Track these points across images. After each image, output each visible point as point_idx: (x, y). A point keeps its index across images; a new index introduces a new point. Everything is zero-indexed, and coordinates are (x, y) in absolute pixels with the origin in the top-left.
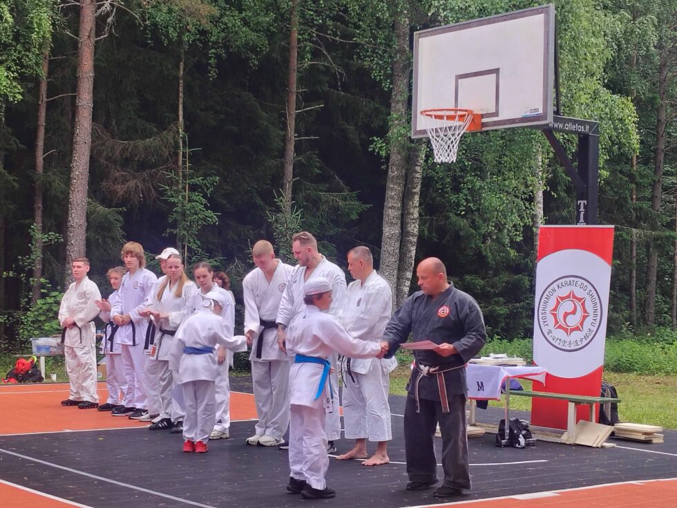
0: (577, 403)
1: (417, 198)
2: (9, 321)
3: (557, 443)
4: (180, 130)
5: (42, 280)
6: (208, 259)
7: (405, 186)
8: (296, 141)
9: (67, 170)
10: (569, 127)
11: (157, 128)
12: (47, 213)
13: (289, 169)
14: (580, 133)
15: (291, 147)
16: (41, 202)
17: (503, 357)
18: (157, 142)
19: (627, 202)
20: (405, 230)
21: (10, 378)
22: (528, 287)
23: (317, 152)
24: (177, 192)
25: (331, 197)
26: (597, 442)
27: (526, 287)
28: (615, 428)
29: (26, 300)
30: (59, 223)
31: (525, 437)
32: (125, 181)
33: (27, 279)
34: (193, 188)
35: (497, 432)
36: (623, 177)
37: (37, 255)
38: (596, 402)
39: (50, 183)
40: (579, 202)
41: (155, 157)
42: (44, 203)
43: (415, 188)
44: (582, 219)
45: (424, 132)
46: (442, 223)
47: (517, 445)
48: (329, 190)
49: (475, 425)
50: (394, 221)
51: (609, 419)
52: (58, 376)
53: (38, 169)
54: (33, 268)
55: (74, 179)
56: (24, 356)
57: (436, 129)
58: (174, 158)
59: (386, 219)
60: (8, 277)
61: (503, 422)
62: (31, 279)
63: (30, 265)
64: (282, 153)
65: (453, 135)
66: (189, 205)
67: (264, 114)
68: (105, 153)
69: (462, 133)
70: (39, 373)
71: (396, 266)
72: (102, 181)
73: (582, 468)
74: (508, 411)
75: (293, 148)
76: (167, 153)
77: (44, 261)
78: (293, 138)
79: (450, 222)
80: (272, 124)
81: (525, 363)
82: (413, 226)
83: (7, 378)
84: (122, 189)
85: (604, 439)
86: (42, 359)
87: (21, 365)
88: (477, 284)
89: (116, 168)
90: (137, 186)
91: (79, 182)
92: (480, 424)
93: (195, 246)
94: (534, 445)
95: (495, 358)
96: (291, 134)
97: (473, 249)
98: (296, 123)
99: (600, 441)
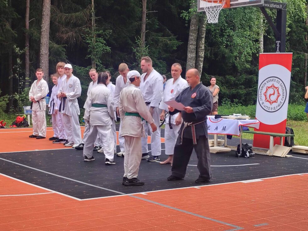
0: (274, 136)
1: (203, 40)
3: (264, 155)
4: (93, 8)
6: (105, 69)
7: (198, 34)
8: (147, 13)
9: (39, 28)
10: (272, 6)
11: (82, 7)
12: (31, 48)
13: (144, 26)
14: (277, 9)
15: (145, 16)
17: (240, 115)
18: (82, 14)
19: (303, 41)
20: (198, 55)
21: (13, 125)
22: (256, 81)
23: (156, 18)
25: (166, 40)
26: (283, 155)
27: (255, 81)
28: (292, 148)
30: (37, 53)
31: (249, 152)
32: (67, 32)
34: (99, 36)
35: (236, 150)
36: (301, 29)
38: (283, 136)
39: (32, 34)
40: (277, 42)
41: (81, 21)
42: (29, 44)
43: (203, 35)
44: (278, 50)
45: (203, 9)
46: (216, 51)
47: (246, 156)
48: (163, 36)
49: (227, 147)
50: (193, 51)
51: (290, 144)
53: (27, 27)
55: (43, 32)
56: (20, 115)
57: (208, 7)
58: (90, 21)
59: (189, 49)
61: (239, 146)
64: (141, 19)
65: (216, 10)
66: (96, 44)
68: (57, 20)
69: (221, 9)
70: (27, 123)
72: (56, 33)
73: (276, 167)
74: (241, 139)
76: (87, 19)
78: (145, 12)
79: (220, 50)
80: (136, 5)
81: (250, 118)
82: (202, 53)
83: (12, 125)
84: (66, 36)
85: (287, 153)
86: (29, 116)
87: (18, 119)
88: (232, 80)
89: (63, 27)
90: (73, 35)
91: (45, 33)
92: (229, 146)
93: (99, 63)
94: (253, 156)
95: (236, 116)
96: (145, 10)
97: (231, 63)
98: (147, 4)
99: (285, 154)
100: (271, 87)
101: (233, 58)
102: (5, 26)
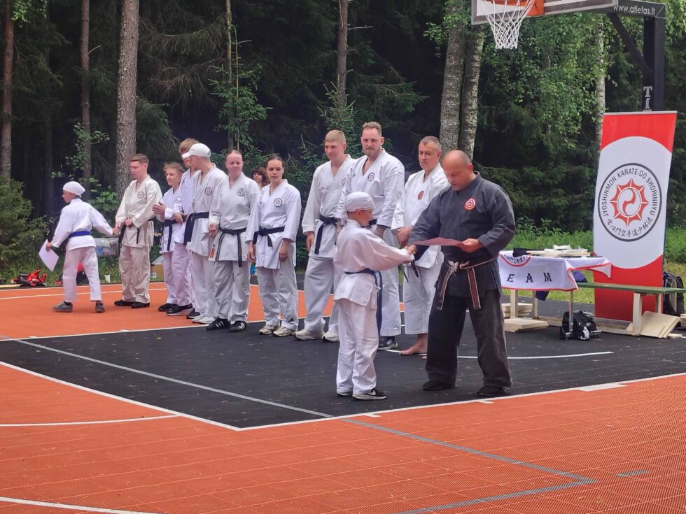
0: (643, 294)
1: (475, 88)
3: (622, 334)
4: (229, 22)
5: (92, 180)
6: (261, 155)
7: (463, 76)
8: (349, 31)
9: (115, 67)
10: (634, 10)
11: (204, 20)
12: (94, 111)
13: (343, 61)
14: (645, 17)
15: (344, 39)
16: (88, 100)
17: (567, 249)
18: (204, 34)
20: (464, 122)
22: (589, 178)
23: (370, 42)
24: (227, 86)
25: (387, 89)
26: (662, 334)
27: (586, 178)
28: (681, 319)
30: (107, 119)
31: (589, 329)
32: (173, 75)
34: (243, 82)
35: (561, 325)
37: (84, 155)
38: (660, 292)
39: (96, 79)
40: (645, 88)
41: (203, 50)
42: (91, 102)
43: (473, 78)
44: (647, 106)
45: (484, 18)
46: (502, 112)
47: (581, 338)
48: (384, 82)
49: (537, 318)
50: (453, 112)
51: (675, 310)
52: (112, 278)
53: (84, 66)
54: (82, 168)
55: (122, 75)
57: (496, 15)
58: (223, 51)
59: (444, 110)
60: (57, 178)
61: (567, 314)
62: (80, 179)
63: (78, 165)
64: (335, 45)
65: (514, 21)
66: (241, 100)
67: (315, 4)
68: (151, 47)
69: (523, 18)
72: (150, 77)
73: (648, 359)
74: (572, 303)
75: (346, 39)
76: (215, 46)
77: (94, 161)
78: (346, 28)
79: (510, 112)
80: (324, 15)
81: (588, 254)
82: (471, 117)
84: (170, 84)
85: (670, 330)
88: (537, 176)
89: (163, 63)
90: (185, 81)
91: (127, 78)
92: (543, 317)
93: (248, 142)
94: (598, 337)
95: (559, 250)
96: (344, 23)
97: (535, 139)
98: (349, 12)
99: (666, 332)
100: (628, 185)
101: (539, 127)
102: (36, 64)
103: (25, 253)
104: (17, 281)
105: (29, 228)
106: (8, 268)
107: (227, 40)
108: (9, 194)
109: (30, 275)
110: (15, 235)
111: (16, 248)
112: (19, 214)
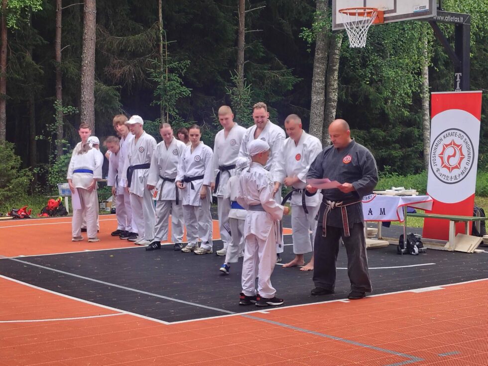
0: (456, 221)
1: (336, 73)
2: (41, 171)
3: (441, 250)
4: (161, 28)
5: (63, 141)
6: (184, 123)
7: (328, 64)
8: (246, 33)
9: (79, 60)
10: (448, 19)
11: (143, 26)
12: (65, 91)
13: (242, 55)
14: (456, 23)
15: (242, 39)
16: (60, 84)
17: (402, 190)
18: (144, 36)
20: (328, 97)
21: (44, 213)
22: (418, 136)
23: (261, 41)
24: (160, 73)
25: (275, 74)
26: (471, 249)
27: (416, 136)
28: (483, 239)
29: (53, 156)
30: (74, 99)
31: (418, 247)
32: (121, 66)
33: (53, 141)
34: (171, 71)
35: (398, 244)
37: (60, 123)
38: (469, 220)
39: (67, 69)
40: (456, 74)
41: (143, 48)
42: (63, 85)
43: (335, 66)
44: (458, 87)
45: (342, 25)
46: (355, 90)
47: (413, 253)
48: (271, 69)
49: (381, 239)
50: (320, 91)
51: (479, 232)
53: (58, 59)
54: (57, 133)
55: (84, 66)
56: (53, 196)
57: (350, 23)
58: (157, 48)
59: (314, 89)
60: (39, 140)
61: (402, 236)
62: (56, 141)
63: (54, 130)
64: (236, 43)
65: (363, 27)
66: (169, 83)
67: (222, 14)
68: (106, 46)
69: (369, 26)
70: (64, 209)
71: (321, 124)
72: (105, 67)
73: (461, 268)
74: (405, 227)
75: (244, 39)
76: (152, 45)
77: (65, 127)
78: (244, 31)
79: (361, 89)
80: (228, 21)
81: (418, 193)
82: (334, 94)
83: (41, 213)
84: (119, 72)
85: (476, 247)
86: (66, 199)
87: (51, 203)
88: (380, 135)
89: (114, 57)
90: (130, 70)
91: (88, 69)
92: (385, 238)
93: (174, 113)
94: (425, 252)
95: (396, 190)
96: (242, 28)
97: (379, 109)
98: (246, 20)
99: (473, 248)
100: (450, 144)
101: (382, 100)
102: (23, 59)
103: (16, 194)
104: (11, 215)
105: (19, 176)
106: (4, 205)
107: (159, 41)
108: (5, 152)
109: (19, 210)
110: (9, 181)
111: (10, 190)
112: (12, 167)
